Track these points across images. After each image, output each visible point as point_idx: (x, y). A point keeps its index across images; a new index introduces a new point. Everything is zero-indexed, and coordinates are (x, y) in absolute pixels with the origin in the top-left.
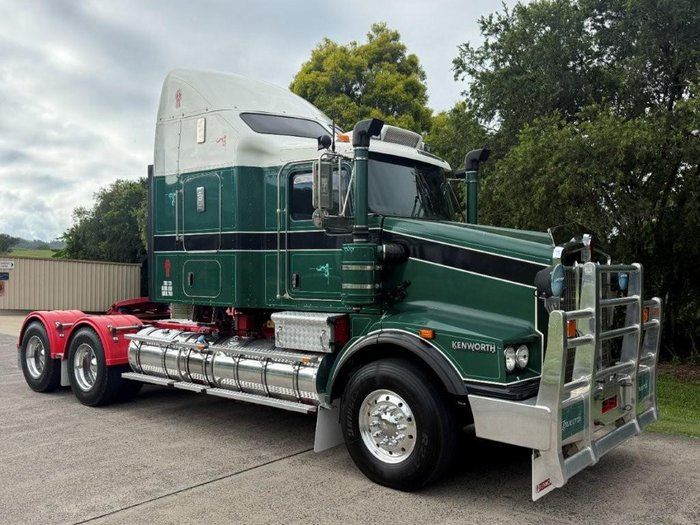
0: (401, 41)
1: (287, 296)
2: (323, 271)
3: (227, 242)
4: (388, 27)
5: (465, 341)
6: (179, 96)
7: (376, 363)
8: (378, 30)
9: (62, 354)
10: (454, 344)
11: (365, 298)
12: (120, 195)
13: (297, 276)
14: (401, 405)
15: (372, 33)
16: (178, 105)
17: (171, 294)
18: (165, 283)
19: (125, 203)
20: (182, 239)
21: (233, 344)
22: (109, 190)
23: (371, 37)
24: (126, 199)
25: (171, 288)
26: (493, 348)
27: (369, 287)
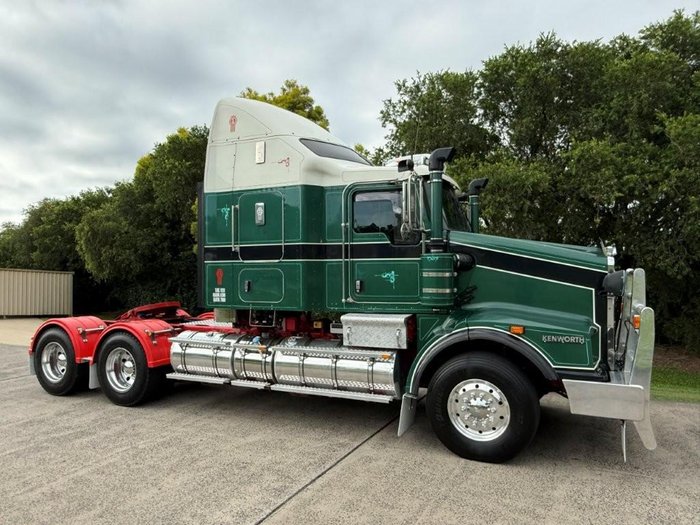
0: (310, 95)
1: (350, 300)
2: (389, 278)
3: (291, 252)
4: (299, 84)
5: (554, 335)
6: (233, 121)
7: (466, 356)
8: (290, 85)
9: (90, 359)
10: (544, 338)
11: (444, 301)
12: (52, 211)
13: (361, 282)
14: (491, 391)
15: (285, 87)
16: (233, 129)
17: (224, 300)
18: (217, 290)
19: (57, 218)
20: (238, 250)
21: (291, 344)
22: (37, 206)
23: (284, 90)
24: (57, 215)
25: (224, 295)
26: (582, 340)
27: (448, 291)
